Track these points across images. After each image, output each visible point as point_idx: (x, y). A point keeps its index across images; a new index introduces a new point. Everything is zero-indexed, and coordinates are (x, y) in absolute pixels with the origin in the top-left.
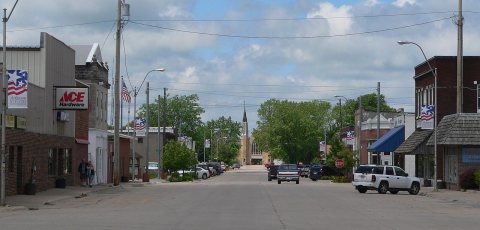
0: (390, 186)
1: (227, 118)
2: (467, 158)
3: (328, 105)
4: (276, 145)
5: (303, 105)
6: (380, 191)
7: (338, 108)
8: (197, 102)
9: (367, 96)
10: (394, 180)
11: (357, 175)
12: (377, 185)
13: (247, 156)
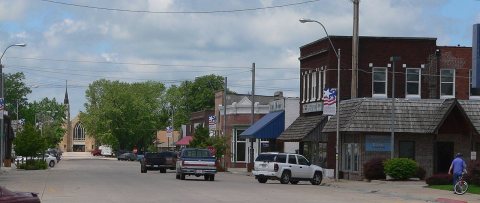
0: (293, 176)
1: (51, 99)
2: (370, 146)
3: (162, 87)
4: (105, 130)
5: (136, 86)
6: (283, 181)
7: (173, 90)
8: (23, 81)
9: (205, 78)
10: (297, 169)
11: (257, 164)
12: (279, 174)
13: (69, 142)
